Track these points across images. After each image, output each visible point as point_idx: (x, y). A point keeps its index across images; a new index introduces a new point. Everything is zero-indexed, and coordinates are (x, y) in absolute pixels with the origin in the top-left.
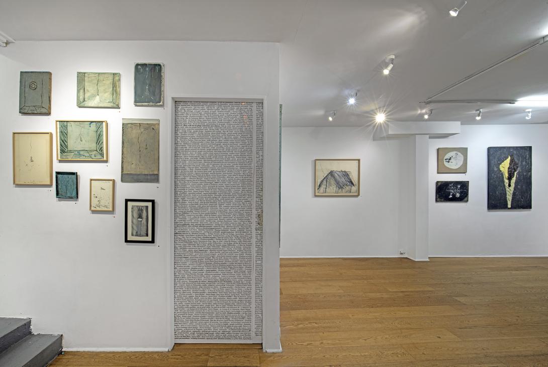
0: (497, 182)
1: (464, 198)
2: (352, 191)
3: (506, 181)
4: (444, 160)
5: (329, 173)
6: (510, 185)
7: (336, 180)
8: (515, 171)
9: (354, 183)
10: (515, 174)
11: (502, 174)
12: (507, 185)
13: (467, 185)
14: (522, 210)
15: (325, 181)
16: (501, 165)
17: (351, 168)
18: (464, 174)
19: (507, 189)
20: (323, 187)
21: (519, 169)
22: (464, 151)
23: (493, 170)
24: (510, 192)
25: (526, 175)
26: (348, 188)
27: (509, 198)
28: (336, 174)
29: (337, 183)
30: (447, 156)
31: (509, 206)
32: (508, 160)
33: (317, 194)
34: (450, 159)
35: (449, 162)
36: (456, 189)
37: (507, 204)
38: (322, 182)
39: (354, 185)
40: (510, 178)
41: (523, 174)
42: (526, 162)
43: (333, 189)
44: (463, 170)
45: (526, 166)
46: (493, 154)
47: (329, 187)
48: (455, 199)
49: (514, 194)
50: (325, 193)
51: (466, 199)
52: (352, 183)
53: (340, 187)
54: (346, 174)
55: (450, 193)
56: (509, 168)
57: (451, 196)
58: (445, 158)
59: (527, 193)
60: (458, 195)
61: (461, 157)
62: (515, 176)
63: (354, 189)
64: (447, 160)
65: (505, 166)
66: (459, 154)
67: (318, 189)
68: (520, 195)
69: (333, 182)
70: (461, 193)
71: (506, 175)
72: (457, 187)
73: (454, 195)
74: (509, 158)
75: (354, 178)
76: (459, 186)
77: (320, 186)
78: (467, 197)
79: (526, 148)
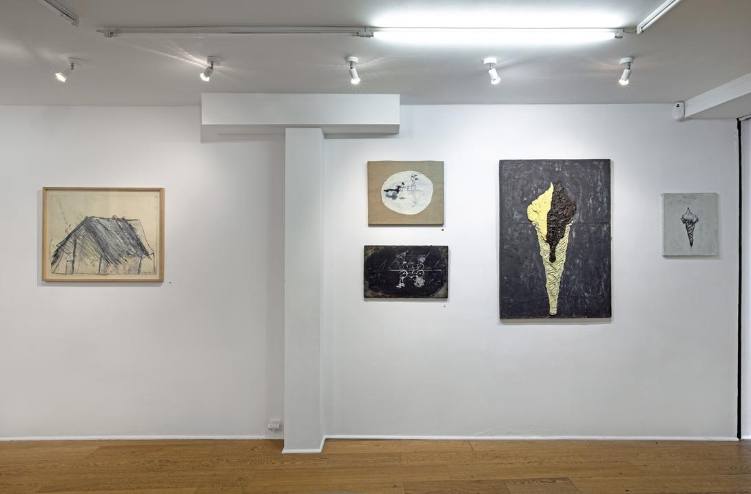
0: (521, 250)
1: (436, 291)
2: (142, 269)
3: (545, 248)
4: (383, 194)
5: (82, 224)
6: (553, 259)
7: (99, 241)
8: (567, 221)
10: (568, 228)
11: (534, 229)
12: (546, 257)
13: (443, 256)
14: (586, 319)
15: (69, 244)
16: (530, 208)
17: (138, 210)
18: (439, 229)
19: (548, 267)
20: (66, 257)
21: (577, 215)
22: (435, 171)
23: (512, 220)
24: (554, 274)
25: (595, 233)
26: (131, 262)
27: (553, 289)
28: (100, 227)
29: (103, 249)
30: (390, 183)
31: (553, 311)
32: (548, 195)
33: (49, 276)
34: (397, 191)
35: (394, 197)
36: (415, 266)
37: (548, 306)
38: (63, 244)
39: (147, 254)
40: (553, 240)
41: (589, 231)
42: (595, 199)
43: (90, 263)
44: (434, 217)
45: (595, 209)
46: (509, 178)
47: (81, 260)
48: (411, 292)
49: (565, 280)
50: (72, 273)
51: (441, 292)
52: (143, 250)
53: (107, 255)
54: (127, 227)
55: (398, 275)
56: (550, 214)
57: (401, 285)
58: (387, 185)
59: (600, 277)
60: (420, 282)
61: (425, 186)
62: (567, 235)
63: (147, 263)
64: (390, 193)
65: (539, 210)
66: (421, 177)
67: (53, 263)
68: (580, 282)
69: (91, 245)
70: (427, 277)
71: (543, 230)
72: (417, 262)
73: (410, 282)
74: (552, 189)
75: (148, 233)
76: (422, 260)
77: (56, 256)
78: (444, 286)
79: (596, 163)
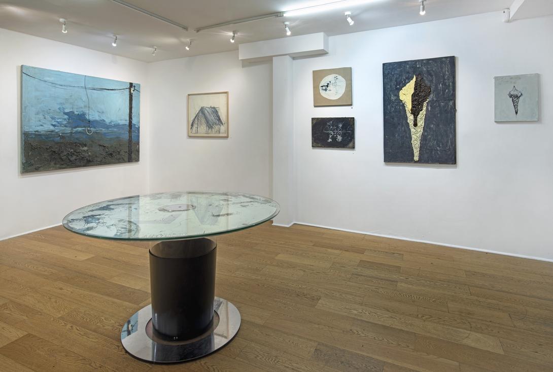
0: (396, 119)
1: (348, 144)
2: (221, 131)
3: (411, 117)
4: (320, 88)
5: (200, 110)
6: (415, 125)
7: (206, 118)
8: (424, 100)
9: (223, 121)
10: (425, 104)
11: (403, 106)
12: (411, 123)
13: (351, 123)
14: (438, 165)
15: (196, 120)
16: (401, 93)
17: (219, 103)
18: (350, 107)
19: (413, 130)
20: (195, 126)
21: (431, 96)
22: (347, 73)
23: (390, 100)
24: (416, 134)
25: (444, 107)
26: (217, 127)
27: (416, 143)
28: (206, 112)
29: (207, 121)
30: (324, 82)
31: (416, 158)
32: (412, 83)
33: (190, 134)
34: (327, 86)
35: (326, 90)
36: (337, 129)
37: (413, 155)
38: (194, 120)
39: (222, 124)
40: (415, 112)
41: (439, 105)
42: (444, 84)
43: (203, 129)
44: (346, 100)
45: (444, 91)
46: (388, 74)
47: (200, 127)
48: (335, 145)
49: (424, 138)
50: (197, 133)
51: (351, 145)
52: (221, 122)
53: (210, 126)
54: (215, 111)
55: (328, 134)
56: (413, 95)
57: (330, 140)
58: (321, 85)
59: (448, 137)
60: (339, 138)
61: (342, 83)
62: (424, 108)
63: (223, 128)
64: (324, 88)
65: (406, 94)
66: (340, 77)
67: (191, 129)
68: (434, 140)
69: (203, 120)
70: (343, 135)
71: (409, 106)
72: (338, 127)
73: (334, 139)
74: (414, 79)
75: (222, 114)
76: (340, 126)
77: (192, 125)
78: (353, 141)
79: (444, 59)
